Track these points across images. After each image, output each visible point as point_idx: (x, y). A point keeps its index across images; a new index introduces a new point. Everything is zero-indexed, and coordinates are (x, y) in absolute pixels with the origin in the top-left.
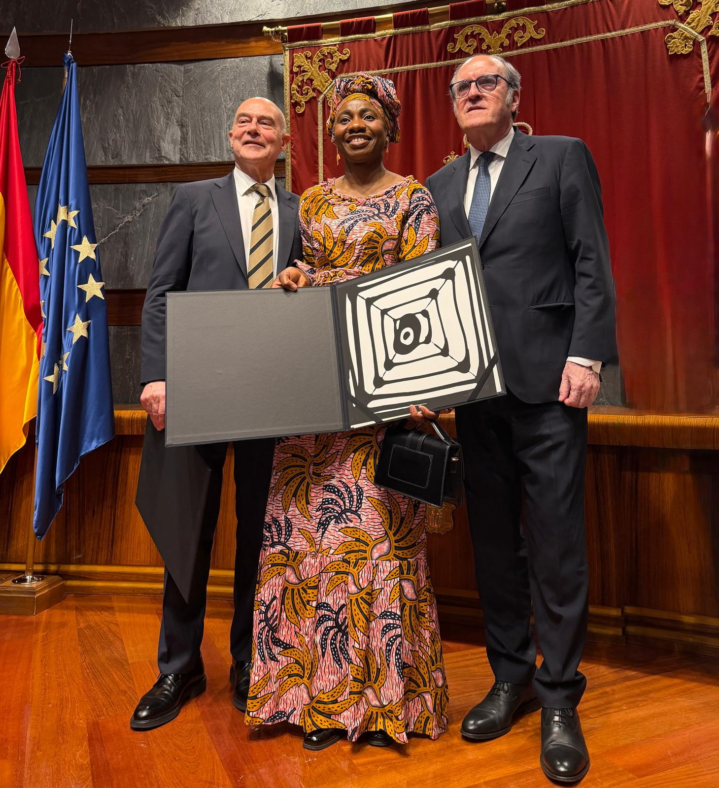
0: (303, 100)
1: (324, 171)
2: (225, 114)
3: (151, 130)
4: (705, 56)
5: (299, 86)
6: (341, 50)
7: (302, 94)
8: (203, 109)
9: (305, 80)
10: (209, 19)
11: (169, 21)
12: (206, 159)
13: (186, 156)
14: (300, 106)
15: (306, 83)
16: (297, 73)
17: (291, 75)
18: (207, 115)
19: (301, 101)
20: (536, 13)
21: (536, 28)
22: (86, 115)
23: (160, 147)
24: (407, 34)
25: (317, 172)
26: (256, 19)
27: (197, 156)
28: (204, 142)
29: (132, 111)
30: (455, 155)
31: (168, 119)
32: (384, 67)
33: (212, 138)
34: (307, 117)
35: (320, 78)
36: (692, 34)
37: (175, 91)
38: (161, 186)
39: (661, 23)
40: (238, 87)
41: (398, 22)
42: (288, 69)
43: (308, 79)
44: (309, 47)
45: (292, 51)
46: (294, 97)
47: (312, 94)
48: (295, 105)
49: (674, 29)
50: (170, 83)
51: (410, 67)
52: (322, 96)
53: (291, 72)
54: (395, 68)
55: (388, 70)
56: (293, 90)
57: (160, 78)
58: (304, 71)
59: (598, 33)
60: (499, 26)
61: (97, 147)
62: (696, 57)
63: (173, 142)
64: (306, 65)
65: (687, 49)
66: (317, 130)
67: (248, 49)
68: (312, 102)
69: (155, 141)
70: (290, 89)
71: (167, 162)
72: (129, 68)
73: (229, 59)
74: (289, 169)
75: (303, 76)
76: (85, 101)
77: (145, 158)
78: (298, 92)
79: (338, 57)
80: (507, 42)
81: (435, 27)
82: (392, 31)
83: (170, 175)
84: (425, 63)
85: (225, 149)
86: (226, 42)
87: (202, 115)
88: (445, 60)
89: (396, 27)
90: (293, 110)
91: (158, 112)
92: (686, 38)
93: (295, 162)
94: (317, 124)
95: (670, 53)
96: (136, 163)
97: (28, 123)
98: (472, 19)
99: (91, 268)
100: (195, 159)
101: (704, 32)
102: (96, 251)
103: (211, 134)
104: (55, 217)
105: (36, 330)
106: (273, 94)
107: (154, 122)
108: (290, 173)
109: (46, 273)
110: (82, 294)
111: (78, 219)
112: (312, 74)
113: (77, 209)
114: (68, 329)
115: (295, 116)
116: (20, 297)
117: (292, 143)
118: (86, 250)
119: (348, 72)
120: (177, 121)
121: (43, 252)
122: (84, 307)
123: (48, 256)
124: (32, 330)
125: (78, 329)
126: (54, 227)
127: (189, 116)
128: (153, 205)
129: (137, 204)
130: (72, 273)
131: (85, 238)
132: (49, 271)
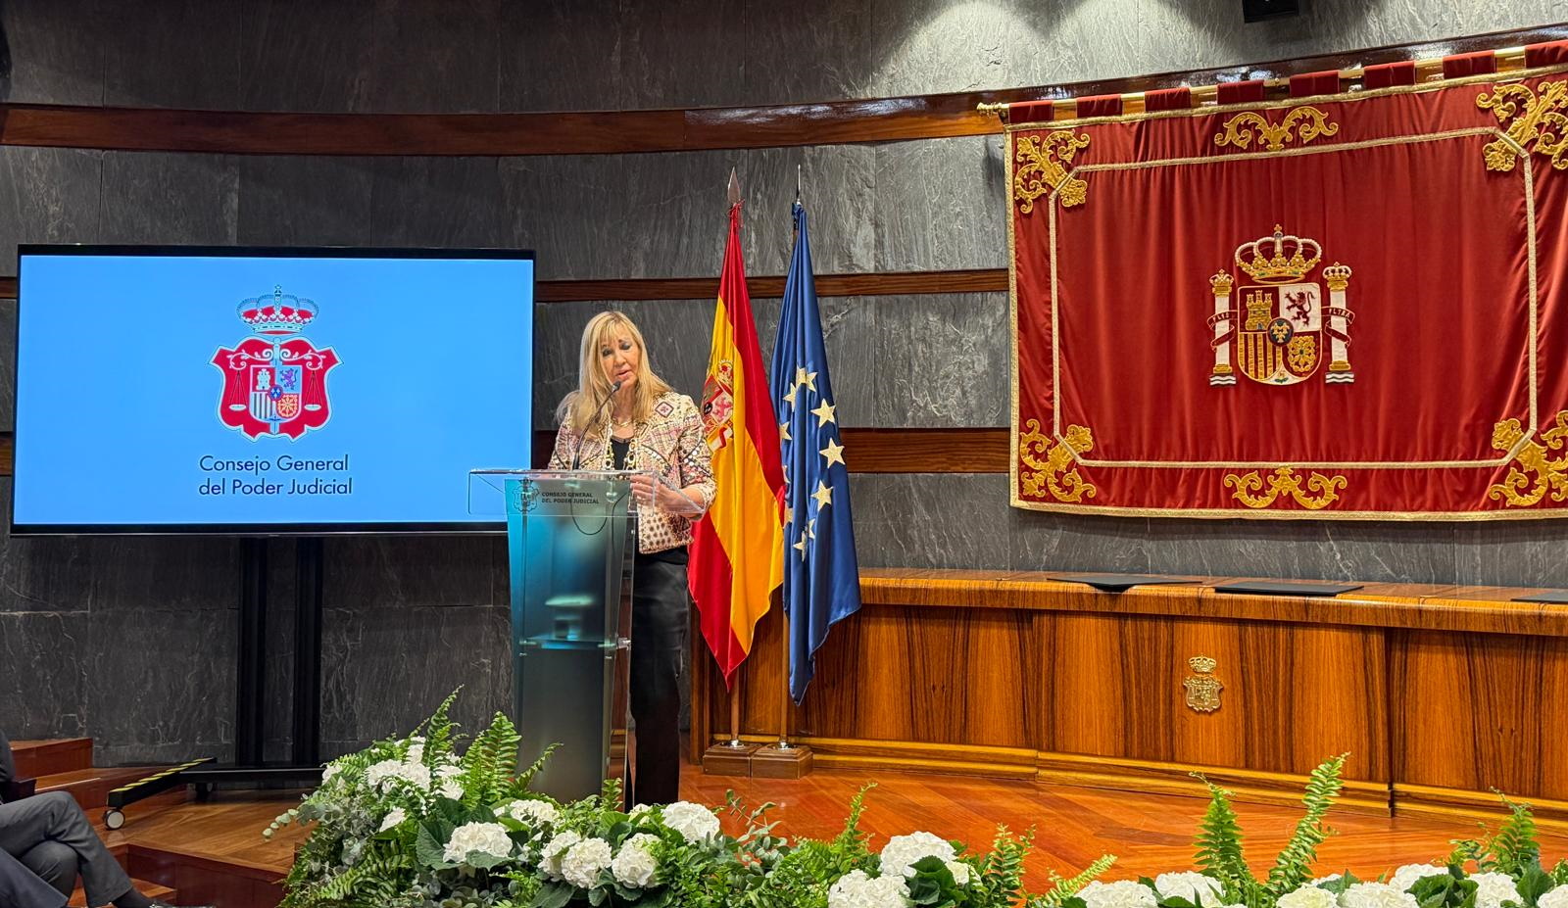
0: (1030, 197)
2: (931, 211)
3: (838, 233)
4: (1529, 176)
5: (1024, 180)
6: (1078, 136)
7: (1029, 190)
8: (903, 203)
9: (1032, 173)
10: (908, 89)
11: (856, 92)
12: (908, 268)
13: (882, 262)
14: (1026, 204)
15: (1033, 176)
16: (1022, 164)
17: (1015, 166)
18: (908, 212)
19: (1028, 198)
20: (1328, 103)
21: (1327, 122)
22: (757, 211)
23: (850, 252)
24: (1163, 119)
25: (1050, 288)
26: (966, 90)
27: (897, 264)
28: (904, 246)
29: (814, 207)
30: (1225, 273)
31: (859, 217)
32: (1133, 160)
33: (914, 242)
34: (1036, 219)
35: (1053, 172)
36: (1515, 147)
37: (865, 181)
38: (852, 300)
39: (1478, 130)
40: (945, 177)
41: (1152, 104)
42: (1011, 158)
43: (1037, 171)
44: (1037, 131)
45: (1016, 134)
46: (1018, 194)
47: (1041, 190)
48: (1019, 203)
49: (1494, 139)
50: (859, 170)
51: (1167, 162)
52: (1054, 193)
53: (1015, 161)
54: (1148, 162)
55: (1138, 164)
56: (1017, 185)
57: (846, 164)
58: (1031, 162)
59: (1403, 134)
60: (1279, 117)
62: (1518, 176)
63: (866, 245)
64: (1033, 153)
65: (1506, 166)
66: (1049, 236)
67: (956, 127)
68: (1042, 200)
69: (844, 245)
70: (1013, 182)
71: (859, 272)
72: (808, 150)
73: (933, 140)
74: (1013, 283)
75: (1030, 167)
76: (755, 194)
77: (832, 267)
78: (1023, 186)
79: (1074, 144)
80: (1289, 138)
81: (1197, 112)
82: (1144, 115)
83: (863, 286)
84: (1186, 157)
85: (931, 255)
86: (930, 118)
87: (901, 212)
88: (1211, 155)
89: (1148, 109)
90: (1017, 209)
91: (845, 207)
92: (1507, 151)
93: (1021, 274)
94: (1048, 229)
95: (1488, 169)
96: (822, 273)
97: (687, 223)
98: (1247, 105)
99: (831, 432)
100: (894, 268)
101: (1528, 146)
102: (835, 414)
103: (913, 237)
104: (793, 380)
105: (775, 494)
106: (990, 186)
107: (841, 220)
108: (1015, 289)
109: (788, 437)
110: (824, 459)
111: (816, 382)
112: (1041, 165)
113: (814, 371)
114: (812, 496)
115: (1020, 217)
116: (758, 460)
117: (1017, 252)
118: (825, 413)
119: (1086, 164)
120: (871, 220)
121: (783, 415)
122: (826, 473)
123: (789, 420)
124: (772, 494)
125: (822, 495)
126: (794, 390)
127: (885, 213)
128: (844, 325)
129: (824, 324)
130: (813, 437)
131: (824, 402)
132: (790, 435)
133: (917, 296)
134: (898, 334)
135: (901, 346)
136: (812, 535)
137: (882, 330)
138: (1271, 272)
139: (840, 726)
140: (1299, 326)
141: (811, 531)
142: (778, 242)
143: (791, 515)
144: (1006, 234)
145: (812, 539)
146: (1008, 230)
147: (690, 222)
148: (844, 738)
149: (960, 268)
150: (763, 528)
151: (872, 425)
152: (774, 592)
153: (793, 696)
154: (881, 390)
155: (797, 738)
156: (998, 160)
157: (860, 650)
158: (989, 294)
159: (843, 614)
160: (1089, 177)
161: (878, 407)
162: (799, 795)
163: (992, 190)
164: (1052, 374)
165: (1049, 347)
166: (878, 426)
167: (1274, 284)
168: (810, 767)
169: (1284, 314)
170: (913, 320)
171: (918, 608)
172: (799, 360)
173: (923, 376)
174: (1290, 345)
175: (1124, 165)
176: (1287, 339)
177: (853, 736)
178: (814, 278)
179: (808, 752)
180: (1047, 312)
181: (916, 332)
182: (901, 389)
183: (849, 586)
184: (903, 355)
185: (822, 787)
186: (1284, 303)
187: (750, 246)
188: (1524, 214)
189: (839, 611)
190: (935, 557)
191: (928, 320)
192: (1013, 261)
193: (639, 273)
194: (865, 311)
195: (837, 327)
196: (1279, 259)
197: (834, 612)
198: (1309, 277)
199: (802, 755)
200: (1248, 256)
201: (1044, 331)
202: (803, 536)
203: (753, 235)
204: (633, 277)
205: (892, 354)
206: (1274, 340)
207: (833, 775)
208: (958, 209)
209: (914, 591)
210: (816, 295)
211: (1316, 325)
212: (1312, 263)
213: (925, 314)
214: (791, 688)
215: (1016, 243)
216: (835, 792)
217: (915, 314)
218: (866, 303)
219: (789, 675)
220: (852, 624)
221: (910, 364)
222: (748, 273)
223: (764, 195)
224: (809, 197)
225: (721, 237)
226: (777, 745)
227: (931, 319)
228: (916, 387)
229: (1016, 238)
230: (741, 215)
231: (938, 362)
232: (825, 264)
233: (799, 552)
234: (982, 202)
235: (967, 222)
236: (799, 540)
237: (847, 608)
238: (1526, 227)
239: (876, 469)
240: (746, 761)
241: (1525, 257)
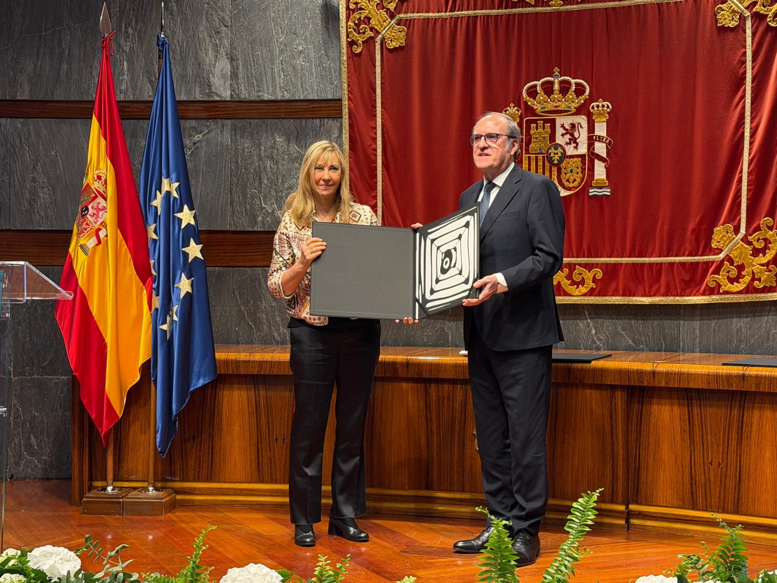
0: (360, 38)
1: (382, 115)
2: (277, 48)
3: (199, 64)
4: (749, 32)
5: (356, 24)
7: (359, 33)
8: (254, 41)
9: (362, 18)
12: (259, 96)
13: (237, 92)
14: (357, 45)
15: (363, 21)
16: (353, 11)
17: (348, 12)
18: (258, 48)
19: (358, 40)
22: (128, 44)
23: (210, 82)
25: (375, 116)
27: (249, 93)
28: (255, 78)
30: (514, 107)
31: (217, 51)
32: (444, 10)
33: (264, 75)
34: (365, 58)
35: (378, 17)
36: (739, 8)
37: (222, 20)
38: (212, 123)
40: (290, 19)
42: (345, 6)
43: (365, 17)
46: (350, 36)
47: (370, 34)
48: (351, 44)
49: (724, 1)
50: (217, 12)
51: (471, 12)
52: (380, 36)
53: (348, 8)
54: (456, 13)
55: (448, 14)
56: (350, 28)
57: (206, 5)
58: (361, 9)
61: (143, 80)
62: (741, 31)
63: (223, 76)
64: (363, 2)
65: (732, 23)
66: (375, 73)
68: (369, 43)
69: (205, 75)
70: (347, 26)
71: (217, 99)
74: (345, 111)
75: (360, 13)
76: (126, 28)
77: (195, 94)
78: (355, 30)
83: (220, 111)
84: (486, 9)
85: (278, 86)
87: (253, 49)
88: (506, 8)
90: (349, 49)
91: (205, 43)
92: (734, 11)
93: (352, 105)
94: (375, 66)
95: (719, 25)
96: (185, 99)
97: (67, 52)
99: (191, 233)
100: (247, 96)
101: (749, 7)
102: (195, 217)
103: (264, 70)
104: (159, 188)
105: (144, 284)
106: (327, 28)
107: (202, 54)
108: (347, 116)
109: (154, 236)
110: (186, 255)
111: (178, 190)
112: (369, 13)
113: (177, 182)
114: (176, 285)
115: (352, 55)
116: (129, 255)
117: (349, 85)
118: (186, 217)
119: (406, 12)
120: (227, 55)
121: (151, 218)
122: (188, 266)
123: (155, 222)
124: (142, 284)
125: (184, 285)
126: (160, 197)
127: (239, 49)
128: (204, 143)
129: (187, 142)
130: (176, 237)
131: (186, 207)
132: (157, 235)
133: (266, 120)
134: (250, 152)
135: (252, 162)
136: (175, 318)
137: (236, 148)
138: (550, 106)
139: (199, 472)
140: (570, 150)
141: (174, 315)
142: (147, 71)
143: (157, 302)
144: (340, 70)
145: (176, 321)
146: (342, 66)
147: (69, 51)
148: (202, 481)
149: (302, 98)
150: (134, 312)
151: (228, 228)
152: (143, 365)
153: (159, 449)
154: (236, 198)
155: (164, 483)
156: (334, 6)
157: (216, 411)
158: (326, 120)
159: (201, 383)
160: (408, 23)
161: (233, 212)
162: (163, 530)
163: (329, 33)
164: (376, 187)
165: (375, 165)
166: (234, 229)
167: (552, 116)
168: (173, 506)
169: (559, 140)
170: (263, 140)
171: (264, 376)
172: (164, 171)
173: (271, 188)
174: (563, 165)
175: (436, 15)
176: (561, 160)
177: (209, 480)
178: (177, 103)
179: (172, 493)
180: (373, 135)
181: (265, 151)
182: (252, 198)
183: (207, 359)
184: (255, 170)
185: (183, 522)
186: (559, 131)
187: (123, 74)
188: (745, 62)
189: (199, 379)
190: (279, 335)
191: (275, 140)
192: (346, 92)
193: (23, 95)
194: (222, 132)
195: (198, 145)
196: (556, 95)
197: (194, 381)
198: (579, 111)
199: (166, 497)
200: (533, 93)
201: (370, 151)
202: (168, 319)
203: (125, 64)
204: (18, 98)
205: (246, 169)
206: (551, 161)
207: (193, 511)
208: (300, 48)
209: (261, 363)
210: (179, 117)
211: (583, 150)
212: (581, 100)
213: (272, 135)
214: (158, 443)
215: (348, 77)
216: (193, 525)
217: (265, 135)
218: (223, 126)
219: (156, 433)
220: (210, 390)
221: (260, 177)
222: (121, 97)
223: (135, 29)
224: (173, 32)
225: (96, 64)
226: (146, 489)
227: (278, 140)
228: (265, 197)
229: (348, 73)
230: (114, 46)
231: (284, 176)
232: (189, 91)
233: (165, 332)
234: (321, 42)
235: (307, 59)
236: (164, 322)
237: (204, 377)
238: (745, 73)
239: (232, 263)
240: (119, 503)
241: (743, 97)
